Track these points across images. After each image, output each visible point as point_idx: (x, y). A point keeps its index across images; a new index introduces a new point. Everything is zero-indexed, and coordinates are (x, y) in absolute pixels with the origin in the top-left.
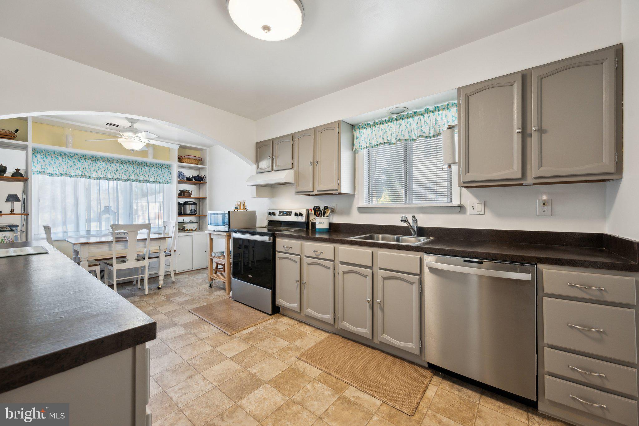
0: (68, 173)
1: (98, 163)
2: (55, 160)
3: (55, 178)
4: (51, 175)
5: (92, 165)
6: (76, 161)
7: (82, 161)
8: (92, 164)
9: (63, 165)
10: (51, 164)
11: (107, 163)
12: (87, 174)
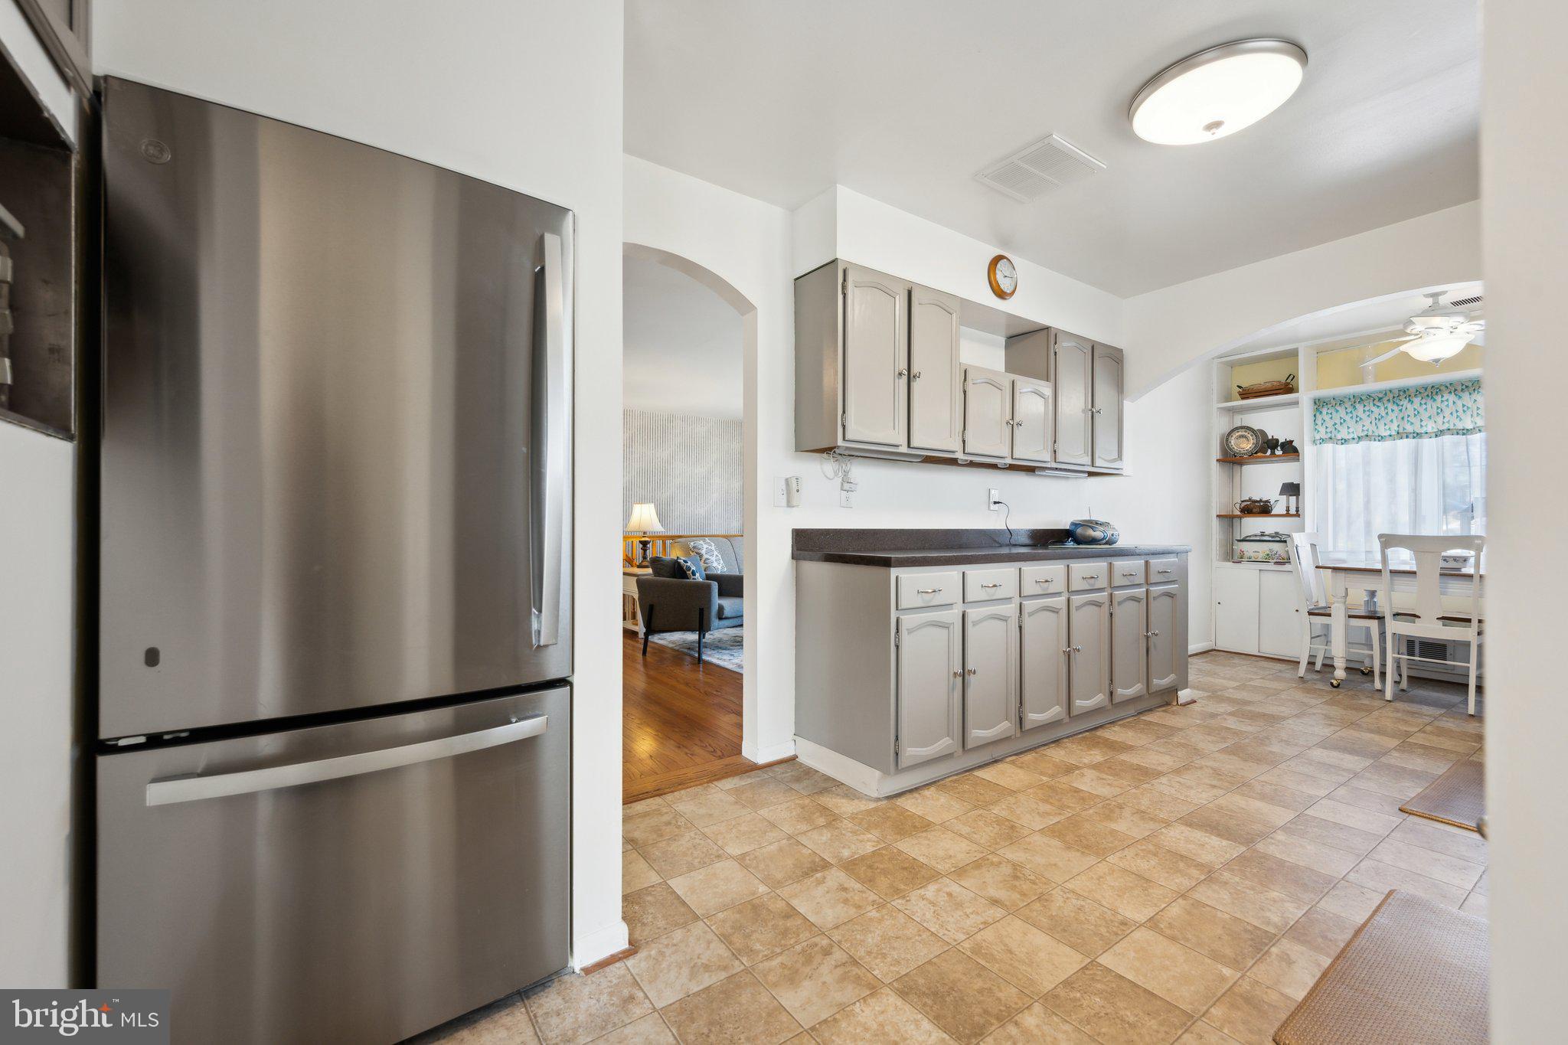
0: (1370, 433)
1: (1439, 398)
2: (1351, 412)
3: (1352, 446)
4: (1344, 441)
5: (1424, 407)
6: (1390, 406)
7: (1401, 403)
8: (1425, 404)
9: (1366, 418)
10: (1344, 421)
11: (1461, 394)
12: (1409, 429)
